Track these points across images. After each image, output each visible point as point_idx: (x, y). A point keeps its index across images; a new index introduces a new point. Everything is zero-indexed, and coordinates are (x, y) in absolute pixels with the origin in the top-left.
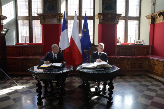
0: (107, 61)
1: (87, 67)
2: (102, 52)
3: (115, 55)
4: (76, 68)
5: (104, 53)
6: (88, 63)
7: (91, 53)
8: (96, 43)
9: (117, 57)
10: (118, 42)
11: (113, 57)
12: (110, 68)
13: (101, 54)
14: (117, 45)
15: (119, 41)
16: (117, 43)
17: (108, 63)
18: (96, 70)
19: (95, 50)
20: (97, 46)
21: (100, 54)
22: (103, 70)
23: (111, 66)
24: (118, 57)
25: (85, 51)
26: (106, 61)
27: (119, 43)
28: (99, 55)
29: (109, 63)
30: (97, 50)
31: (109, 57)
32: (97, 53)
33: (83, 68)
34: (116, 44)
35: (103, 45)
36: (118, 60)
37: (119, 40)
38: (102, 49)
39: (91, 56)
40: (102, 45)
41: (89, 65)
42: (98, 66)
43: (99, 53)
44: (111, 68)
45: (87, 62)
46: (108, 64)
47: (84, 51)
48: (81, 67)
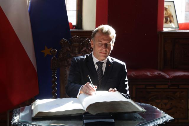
0: (127, 88)
1: (54, 110)
2: (110, 58)
3: (156, 69)
4: (11, 118)
5: (116, 60)
6: (56, 97)
7: (70, 61)
8: (89, 24)
9: (162, 73)
10: (169, 19)
11: (148, 74)
12: (138, 116)
13: (104, 66)
14: (165, 30)
15: (171, 16)
16: (165, 25)
17: (131, 97)
18: (85, 121)
19: (85, 49)
20: (89, 34)
21: (100, 64)
22: (113, 121)
23: (139, 107)
24: (168, 77)
25: (47, 51)
26: (122, 90)
27: (173, 25)
28: (97, 67)
29: (134, 97)
30: (89, 49)
31: (133, 73)
32: (90, 59)
33: (36, 115)
34: (162, 28)
35: (113, 34)
36: (166, 86)
37: (174, 14)
38: (107, 46)
39: (68, 72)
40: (107, 33)
41: (59, 105)
42: (93, 106)
43: (95, 60)
44: (141, 113)
45: (54, 94)
46: (129, 100)
47: (44, 53)
48: (32, 111)
